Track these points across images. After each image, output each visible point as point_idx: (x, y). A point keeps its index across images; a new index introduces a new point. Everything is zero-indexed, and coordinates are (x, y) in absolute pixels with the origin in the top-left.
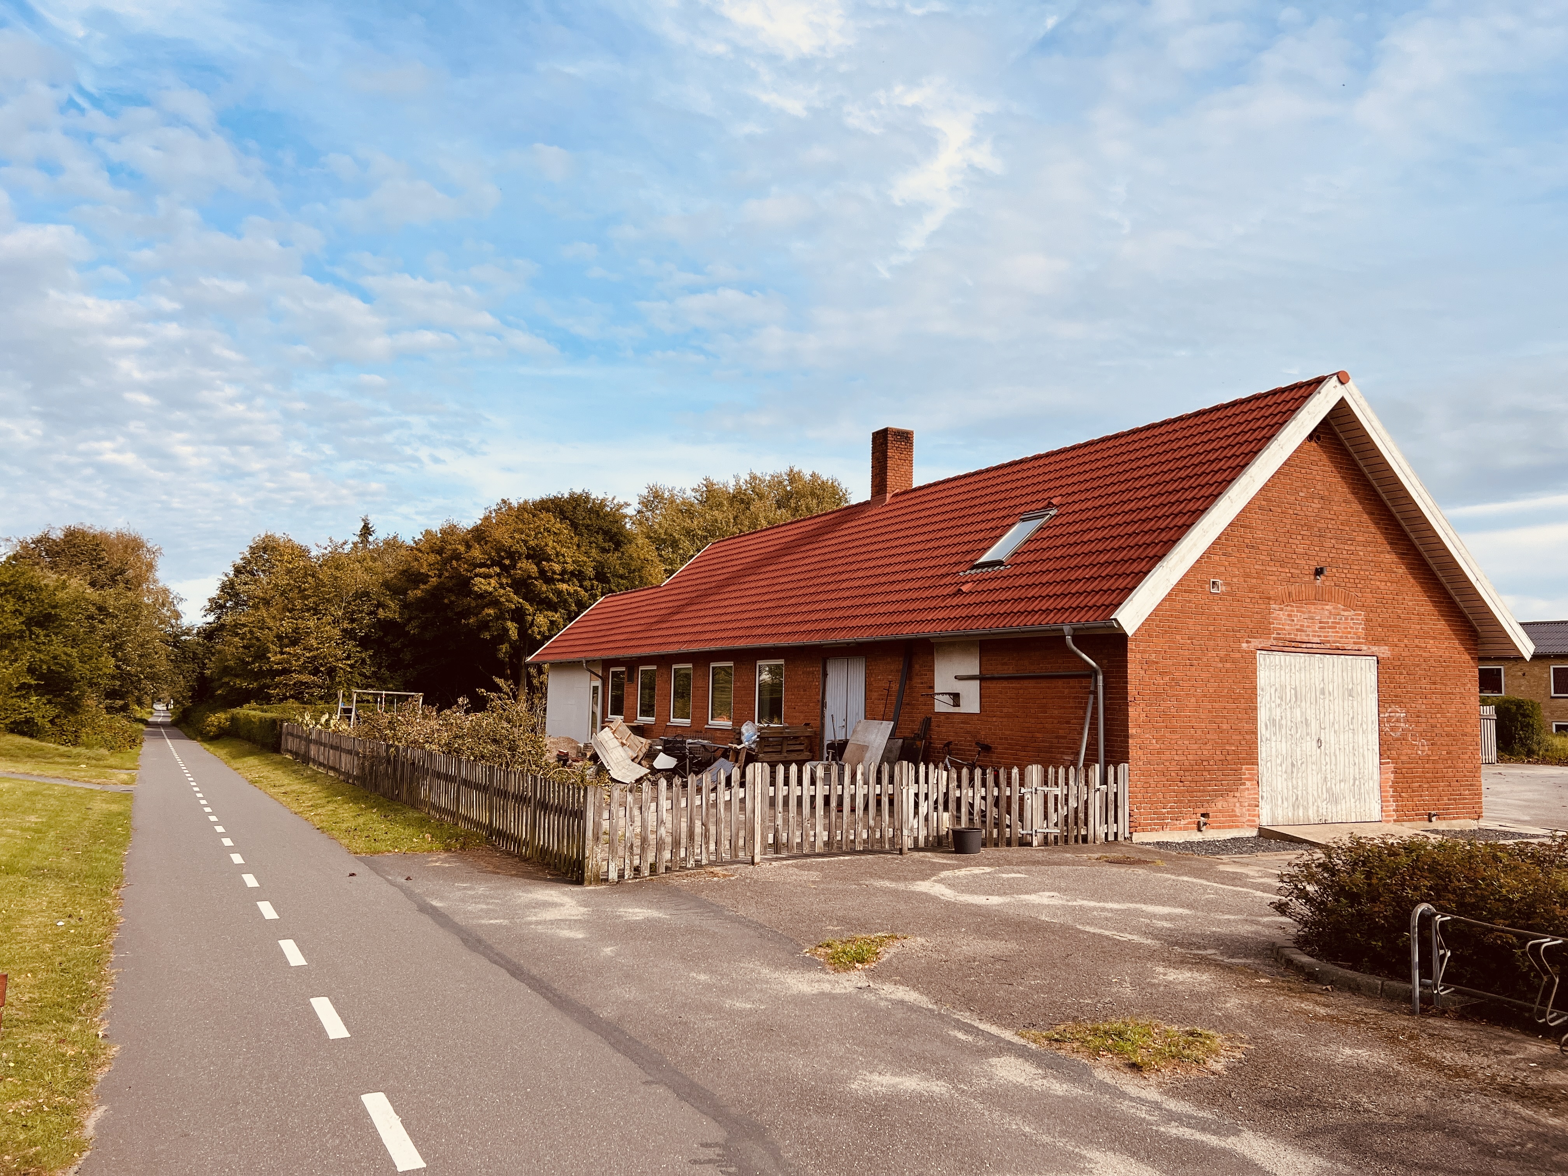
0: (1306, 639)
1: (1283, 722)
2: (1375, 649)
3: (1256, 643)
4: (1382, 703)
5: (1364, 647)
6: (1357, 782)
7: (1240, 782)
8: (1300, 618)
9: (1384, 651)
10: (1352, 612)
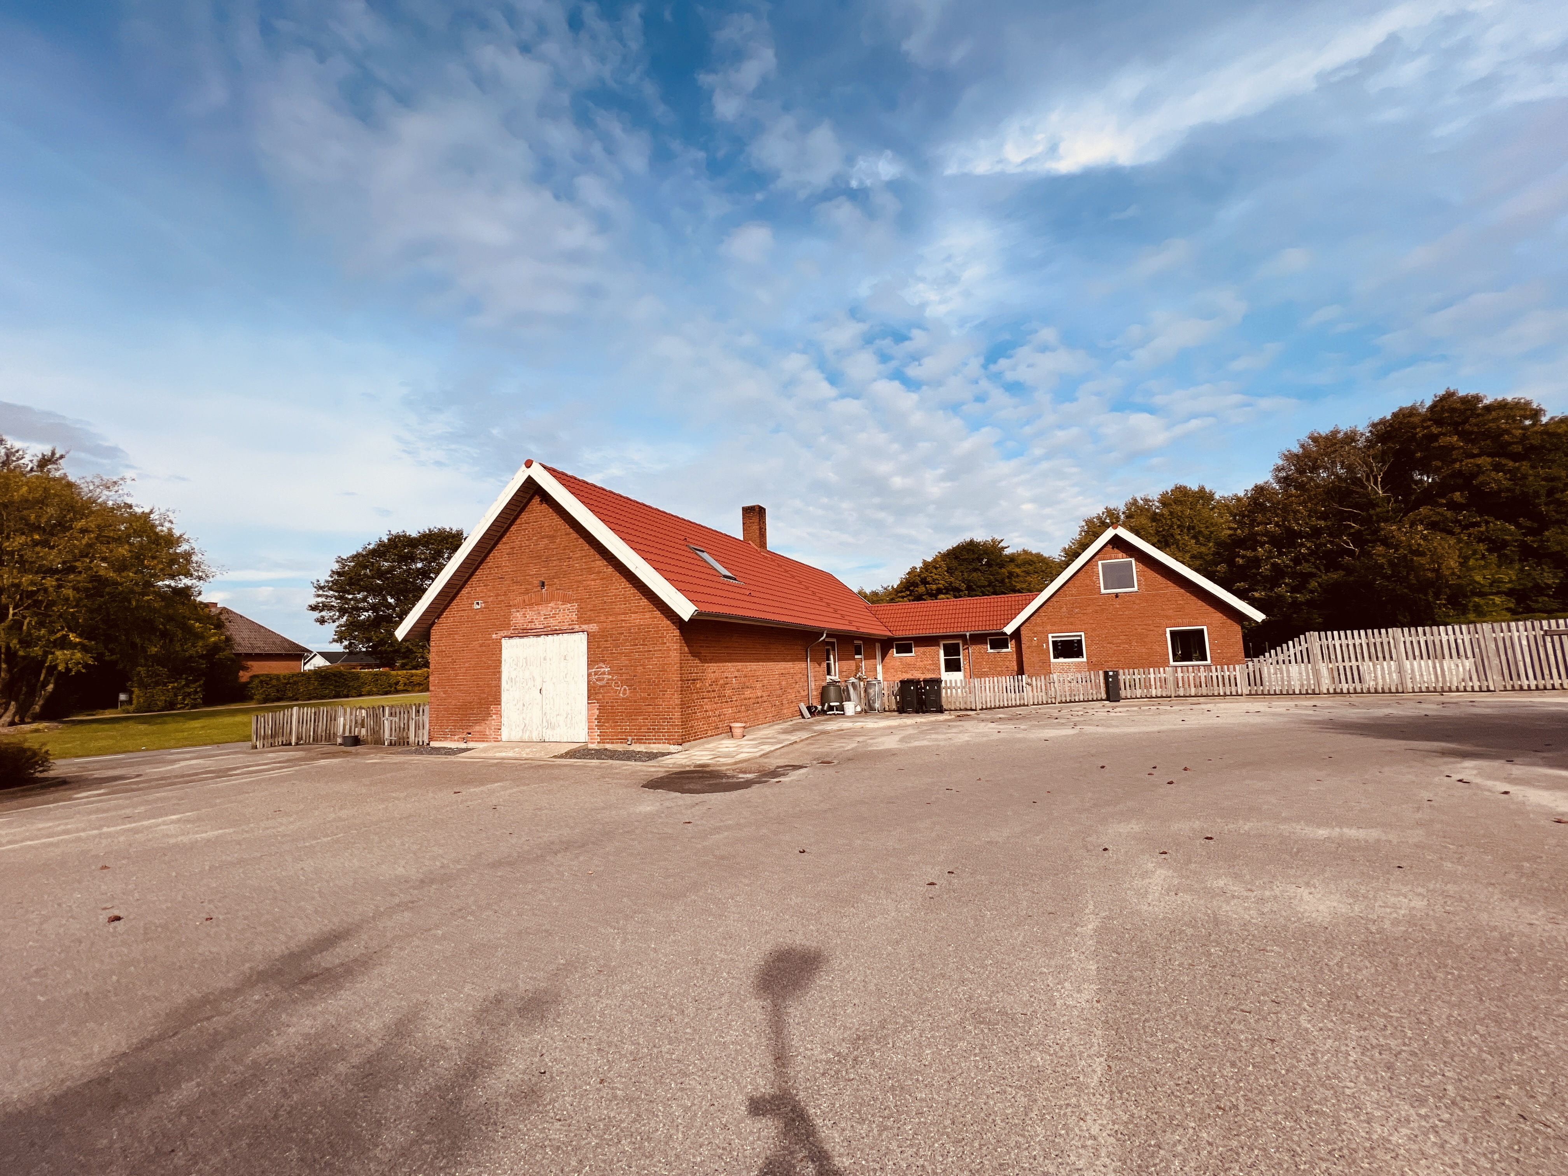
0: (533, 627)
1: (518, 679)
2: (585, 627)
3: (501, 634)
4: (591, 663)
5: (577, 627)
6: (569, 716)
7: (489, 715)
8: (530, 614)
9: (593, 627)
10: (569, 605)
